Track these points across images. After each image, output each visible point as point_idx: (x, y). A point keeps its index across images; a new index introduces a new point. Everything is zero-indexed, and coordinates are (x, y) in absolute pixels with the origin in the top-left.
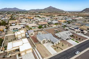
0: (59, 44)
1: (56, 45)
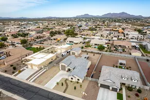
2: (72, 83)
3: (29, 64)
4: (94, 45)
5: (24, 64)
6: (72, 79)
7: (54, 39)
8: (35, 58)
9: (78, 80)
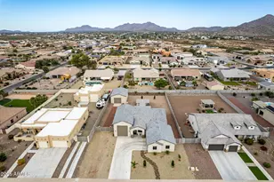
0: (167, 152)
1: (155, 154)
2: (158, 157)
3: (42, 139)
4: (140, 80)
5: (20, 141)
6: (155, 148)
7: (55, 77)
8: (47, 123)
9: (168, 147)
